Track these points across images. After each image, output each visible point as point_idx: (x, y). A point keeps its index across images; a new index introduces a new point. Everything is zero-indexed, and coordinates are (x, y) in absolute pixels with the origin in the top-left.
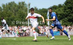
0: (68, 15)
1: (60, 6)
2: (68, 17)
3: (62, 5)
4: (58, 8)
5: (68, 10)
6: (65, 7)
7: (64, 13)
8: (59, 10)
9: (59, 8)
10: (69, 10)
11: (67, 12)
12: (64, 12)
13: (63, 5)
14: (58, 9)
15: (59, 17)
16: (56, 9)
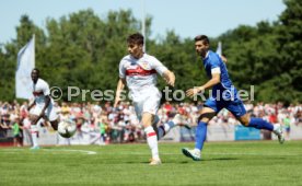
0: (294, 64)
1: (264, 28)
2: (293, 71)
3: (271, 25)
4: (255, 37)
5: (292, 45)
6: (282, 32)
7: (280, 57)
8: (261, 43)
9: (261, 38)
10: (297, 42)
11: (290, 51)
12: (279, 50)
13: (275, 24)
14: (254, 42)
15: (260, 70)
16: (247, 40)
